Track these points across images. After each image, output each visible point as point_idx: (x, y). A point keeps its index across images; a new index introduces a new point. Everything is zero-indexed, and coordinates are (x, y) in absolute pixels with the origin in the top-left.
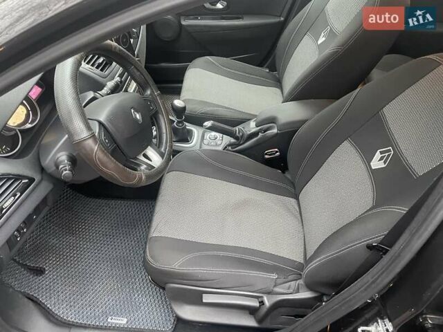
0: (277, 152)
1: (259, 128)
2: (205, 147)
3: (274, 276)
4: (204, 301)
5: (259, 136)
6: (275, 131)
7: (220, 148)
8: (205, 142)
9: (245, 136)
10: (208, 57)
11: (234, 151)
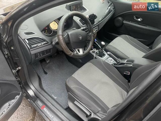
0: (129, 73)
1: (127, 62)
2: (106, 61)
3: (100, 110)
4: (75, 103)
5: (125, 65)
6: (131, 65)
7: (111, 64)
8: (108, 60)
9: (120, 63)
10: (127, 35)
11: (114, 66)
